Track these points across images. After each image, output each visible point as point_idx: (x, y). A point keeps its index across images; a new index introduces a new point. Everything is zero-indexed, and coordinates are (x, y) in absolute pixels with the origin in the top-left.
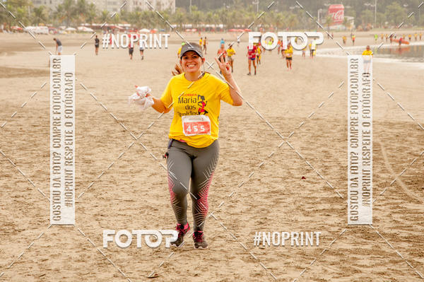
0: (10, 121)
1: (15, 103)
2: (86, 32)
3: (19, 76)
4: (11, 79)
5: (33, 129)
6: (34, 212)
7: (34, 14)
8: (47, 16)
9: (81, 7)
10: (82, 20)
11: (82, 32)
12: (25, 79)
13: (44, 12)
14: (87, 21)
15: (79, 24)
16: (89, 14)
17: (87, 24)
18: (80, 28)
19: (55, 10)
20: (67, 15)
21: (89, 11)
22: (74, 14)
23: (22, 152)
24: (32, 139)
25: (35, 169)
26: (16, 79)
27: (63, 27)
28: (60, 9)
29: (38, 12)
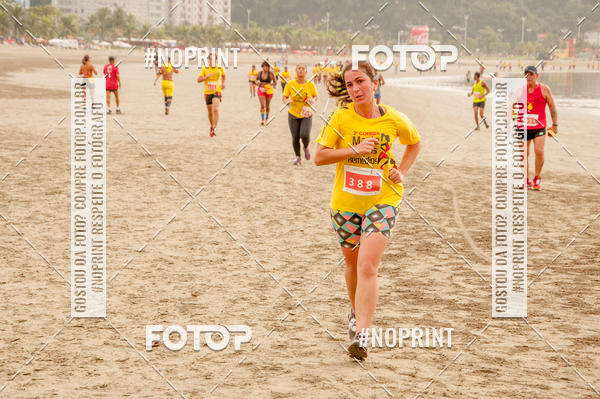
0: (15, 150)
1: (24, 128)
2: (123, 48)
3: (36, 96)
4: (26, 101)
5: (39, 161)
6: (22, 261)
7: (62, 24)
8: (76, 28)
9: (118, 17)
10: (119, 34)
11: (118, 47)
12: (41, 101)
13: (74, 22)
14: (125, 35)
15: (115, 38)
16: (127, 27)
17: (124, 39)
18: (116, 43)
19: (87, 20)
20: (101, 27)
21: (128, 24)
22: (109, 26)
23: (21, 188)
24: (35, 173)
25: (33, 209)
26: (31, 100)
27: (96, 42)
28: (92, 20)
29: (67, 23)
